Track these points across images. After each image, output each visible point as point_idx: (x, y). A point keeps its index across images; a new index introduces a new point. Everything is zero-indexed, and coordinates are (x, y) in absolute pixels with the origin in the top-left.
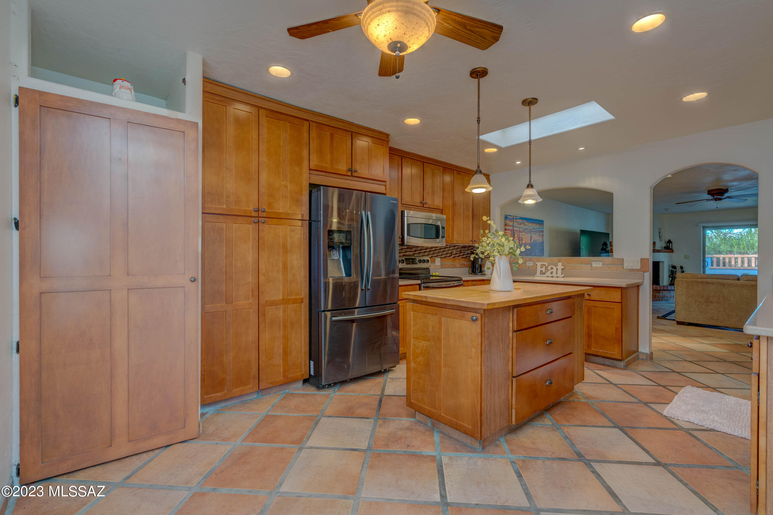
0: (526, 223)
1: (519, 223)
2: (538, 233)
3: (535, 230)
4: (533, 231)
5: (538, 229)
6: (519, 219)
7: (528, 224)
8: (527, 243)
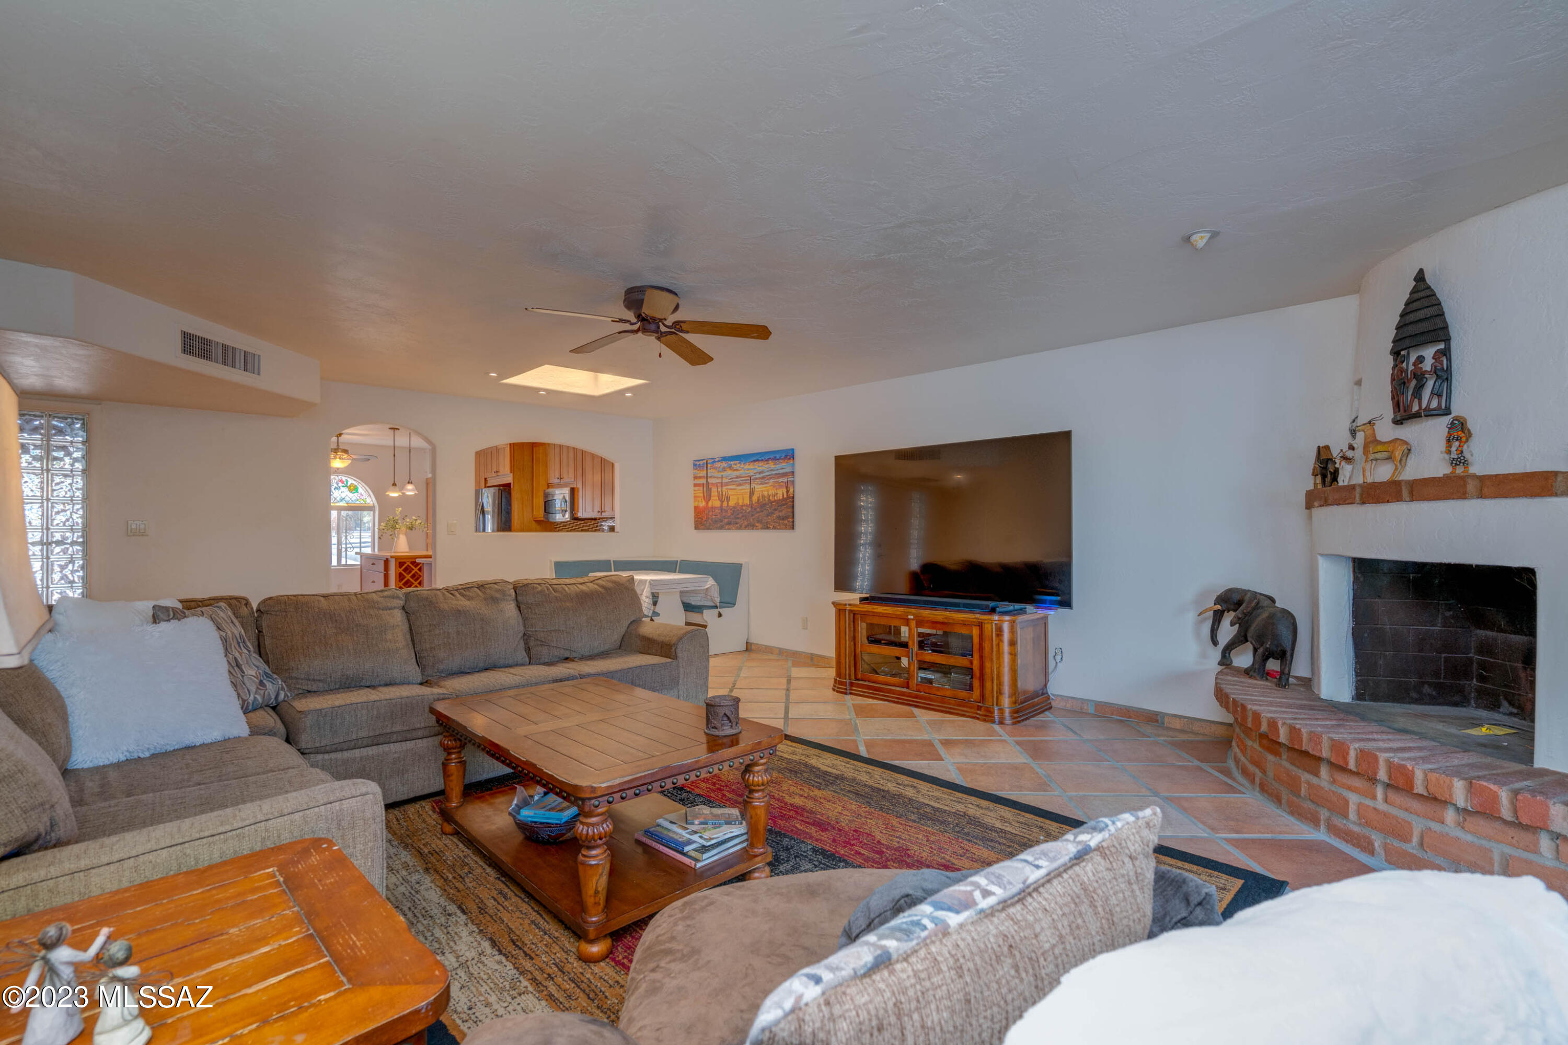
0: (738, 465)
1: (721, 469)
2: (771, 481)
3: (761, 475)
4: (756, 479)
5: (772, 470)
6: (719, 461)
7: (742, 466)
8: (741, 504)
